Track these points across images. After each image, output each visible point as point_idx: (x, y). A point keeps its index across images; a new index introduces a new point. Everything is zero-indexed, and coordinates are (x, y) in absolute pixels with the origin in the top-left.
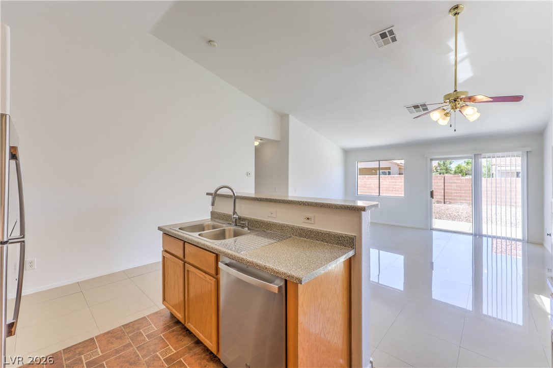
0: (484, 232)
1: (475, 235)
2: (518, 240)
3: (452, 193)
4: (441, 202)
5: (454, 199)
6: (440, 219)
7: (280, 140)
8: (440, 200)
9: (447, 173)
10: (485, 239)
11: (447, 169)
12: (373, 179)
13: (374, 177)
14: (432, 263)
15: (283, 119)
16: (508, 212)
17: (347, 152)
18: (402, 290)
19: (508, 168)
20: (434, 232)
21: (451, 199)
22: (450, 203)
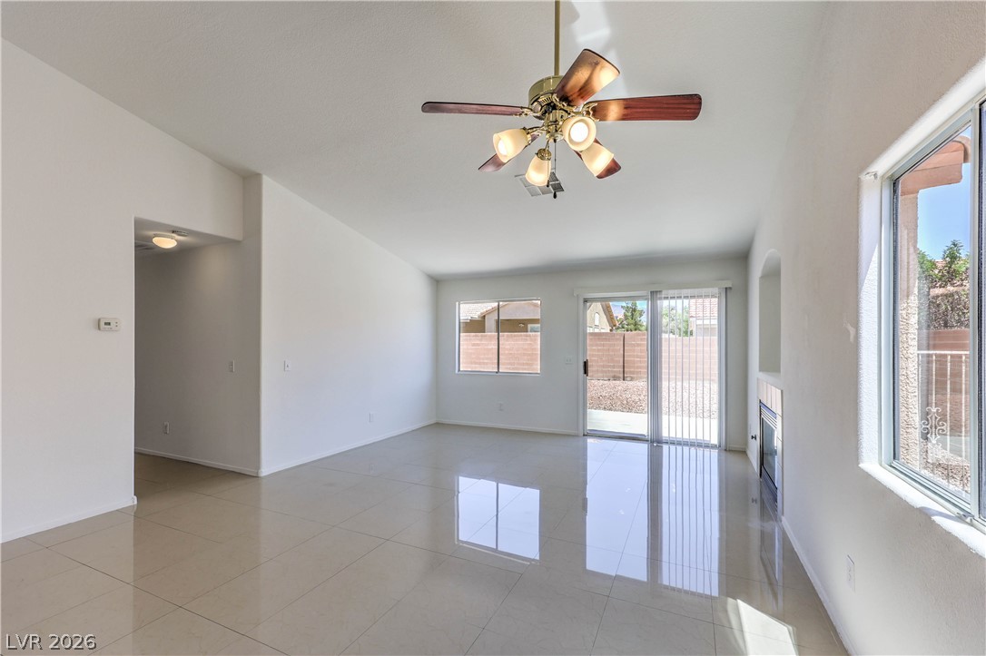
0: (665, 434)
1: (652, 442)
2: (713, 447)
3: (634, 362)
4: (619, 378)
5: (637, 373)
6: (610, 410)
7: (240, 238)
8: (618, 375)
9: (636, 330)
10: (665, 447)
11: (636, 324)
12: (517, 340)
13: (518, 336)
14: (585, 500)
15: (247, 184)
16: (706, 390)
17: (438, 283)
18: (538, 558)
19: (707, 322)
20: (590, 441)
21: (633, 373)
22: (632, 379)
